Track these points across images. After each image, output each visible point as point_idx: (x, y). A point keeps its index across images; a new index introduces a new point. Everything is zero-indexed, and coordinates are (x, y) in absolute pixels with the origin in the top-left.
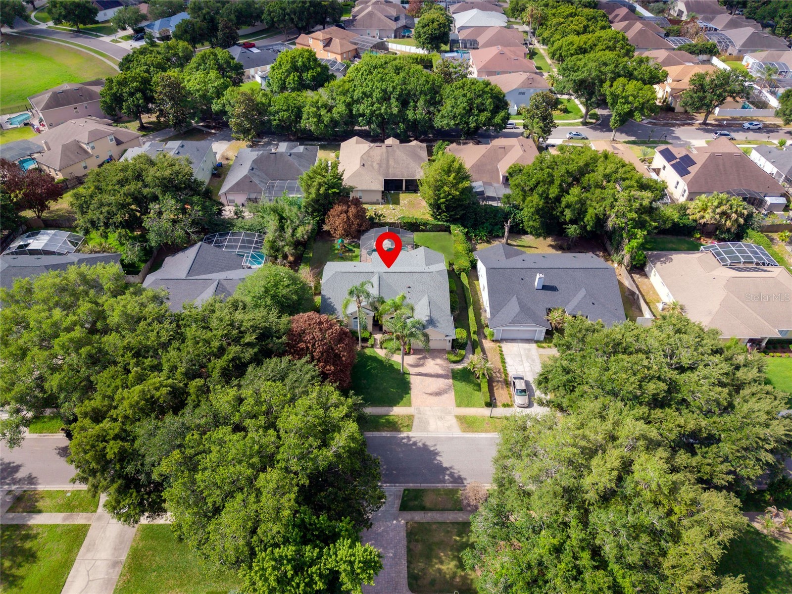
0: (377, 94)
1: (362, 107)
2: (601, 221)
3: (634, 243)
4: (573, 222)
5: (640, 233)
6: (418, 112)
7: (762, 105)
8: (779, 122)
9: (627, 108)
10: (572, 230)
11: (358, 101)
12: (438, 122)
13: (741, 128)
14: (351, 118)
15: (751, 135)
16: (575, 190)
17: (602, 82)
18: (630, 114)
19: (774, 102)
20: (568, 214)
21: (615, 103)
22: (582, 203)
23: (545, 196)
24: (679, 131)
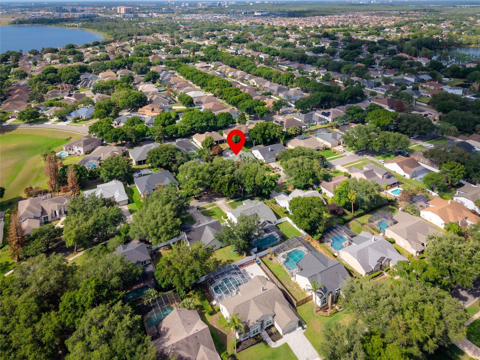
0: (200, 121)
1: (196, 125)
2: (274, 136)
3: (283, 139)
4: (269, 138)
5: (284, 136)
6: (211, 123)
7: (290, 106)
8: (296, 110)
9: (262, 113)
10: (268, 140)
11: (194, 124)
12: (218, 125)
13: (288, 113)
14: (192, 129)
15: (292, 114)
16: (267, 131)
17: (253, 107)
18: (263, 114)
19: (293, 105)
20: (267, 136)
21: (258, 112)
22: (269, 133)
23: (261, 133)
24: (274, 117)
